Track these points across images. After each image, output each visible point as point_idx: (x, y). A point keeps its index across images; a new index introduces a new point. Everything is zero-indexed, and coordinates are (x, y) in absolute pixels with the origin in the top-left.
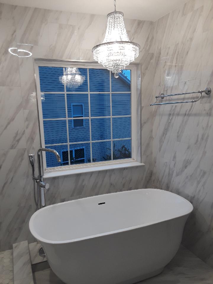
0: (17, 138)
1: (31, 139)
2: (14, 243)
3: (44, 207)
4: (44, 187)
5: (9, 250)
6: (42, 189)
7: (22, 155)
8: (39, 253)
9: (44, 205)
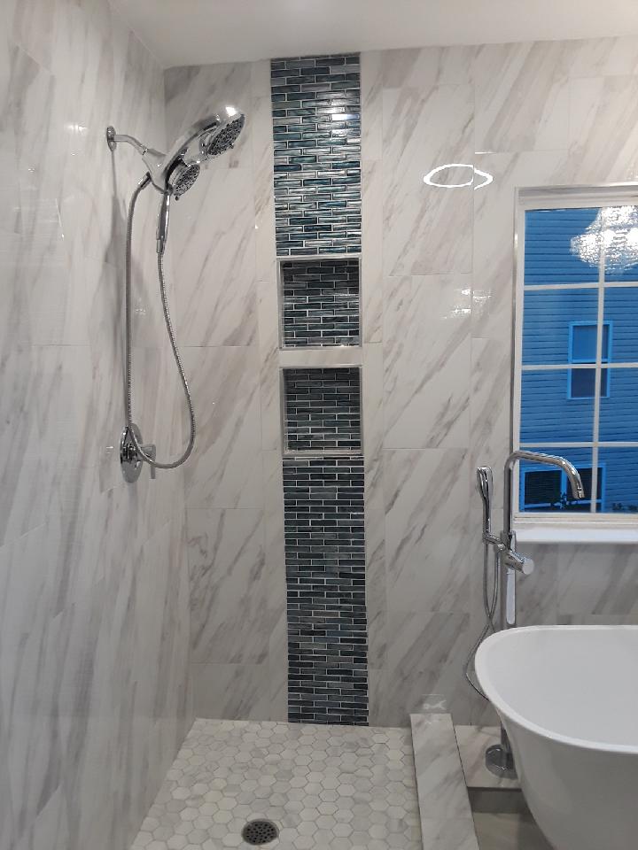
0: (446, 419)
1: (486, 424)
2: (415, 711)
3: (510, 626)
4: (519, 567)
5: (399, 729)
6: (511, 572)
7: (456, 467)
8: (484, 760)
9: (511, 622)
